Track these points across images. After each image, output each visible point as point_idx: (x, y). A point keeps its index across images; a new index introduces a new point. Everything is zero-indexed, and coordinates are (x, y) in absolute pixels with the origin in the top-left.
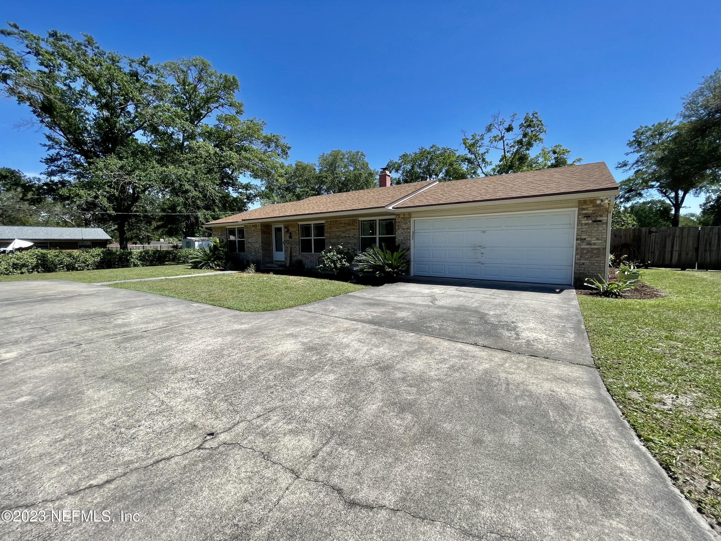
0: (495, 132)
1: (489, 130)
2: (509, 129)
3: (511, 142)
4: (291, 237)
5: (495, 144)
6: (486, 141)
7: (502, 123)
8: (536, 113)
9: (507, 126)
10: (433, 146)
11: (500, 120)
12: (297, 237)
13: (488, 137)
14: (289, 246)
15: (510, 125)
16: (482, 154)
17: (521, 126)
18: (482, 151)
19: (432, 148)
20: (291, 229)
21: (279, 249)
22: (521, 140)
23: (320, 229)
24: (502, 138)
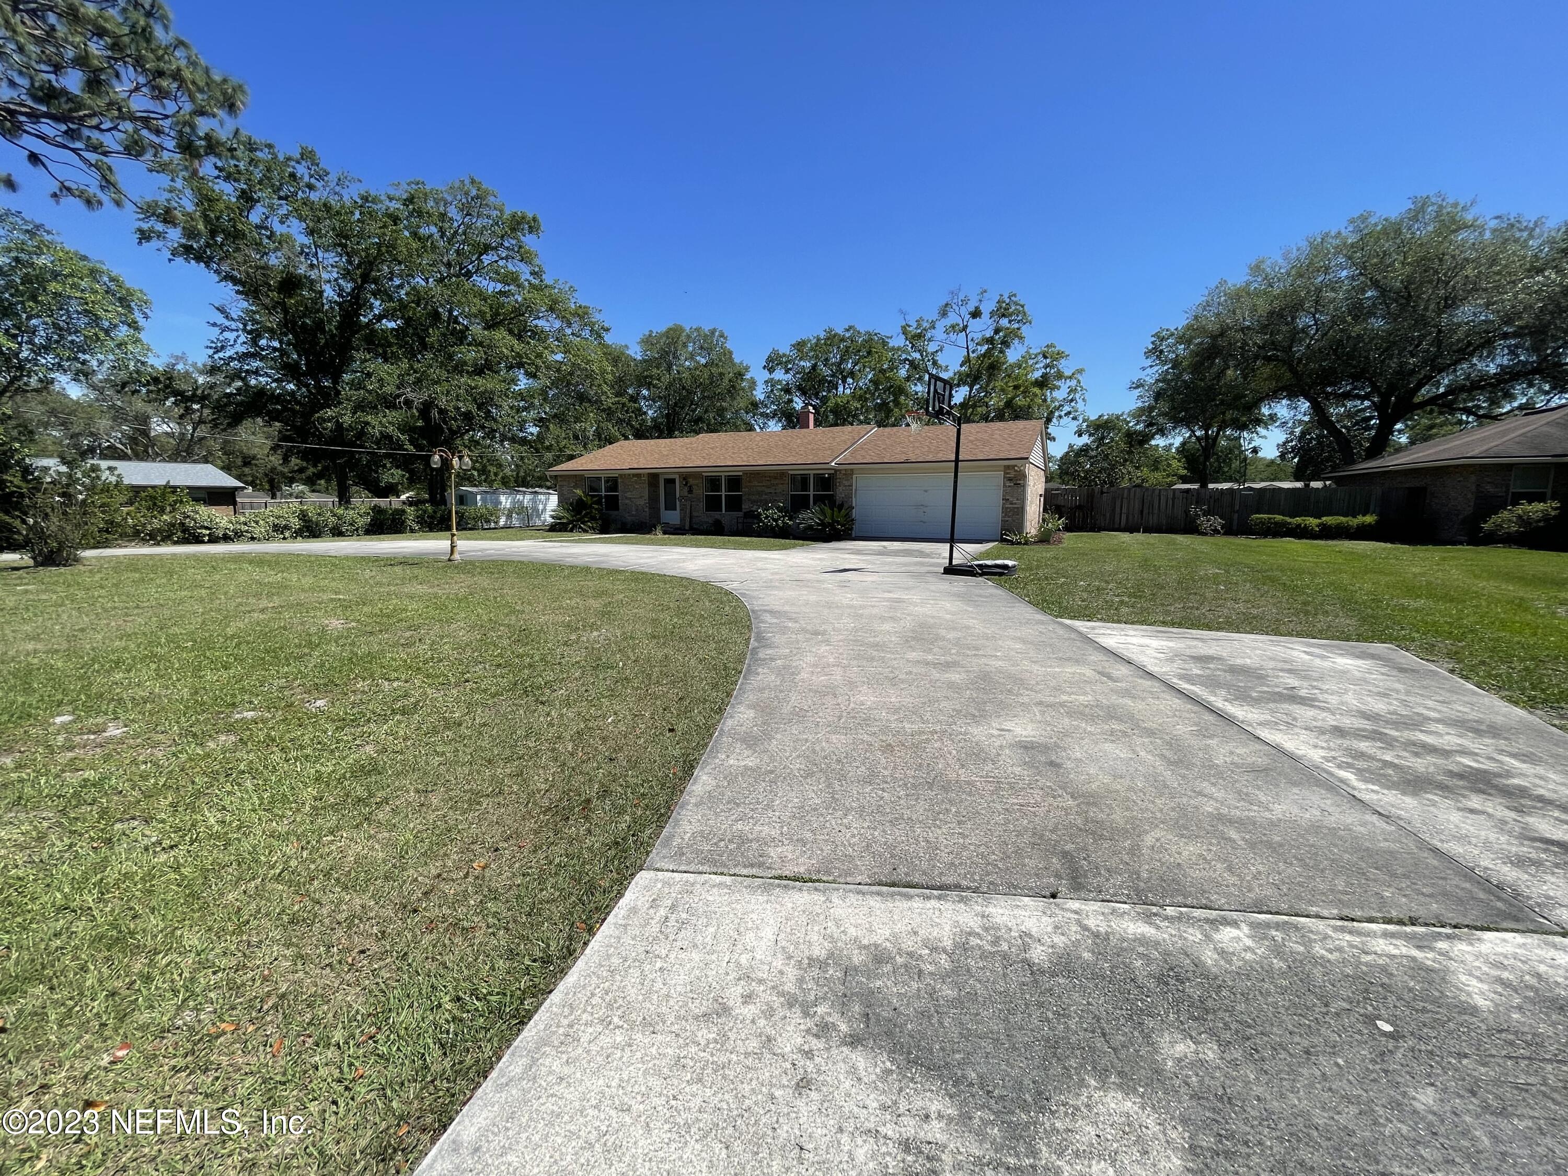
0: (952, 319)
1: (944, 314)
2: (976, 314)
3: (978, 336)
4: (690, 491)
5: (953, 336)
6: (938, 333)
7: (965, 302)
8: (1015, 295)
9: (972, 309)
10: (850, 327)
11: (962, 297)
12: (701, 492)
13: (941, 325)
14: (688, 503)
15: (977, 308)
16: (932, 354)
17: (992, 314)
18: (932, 348)
19: (848, 330)
20: (691, 481)
21: (670, 506)
22: (992, 338)
23: (735, 482)
24: (965, 328)
